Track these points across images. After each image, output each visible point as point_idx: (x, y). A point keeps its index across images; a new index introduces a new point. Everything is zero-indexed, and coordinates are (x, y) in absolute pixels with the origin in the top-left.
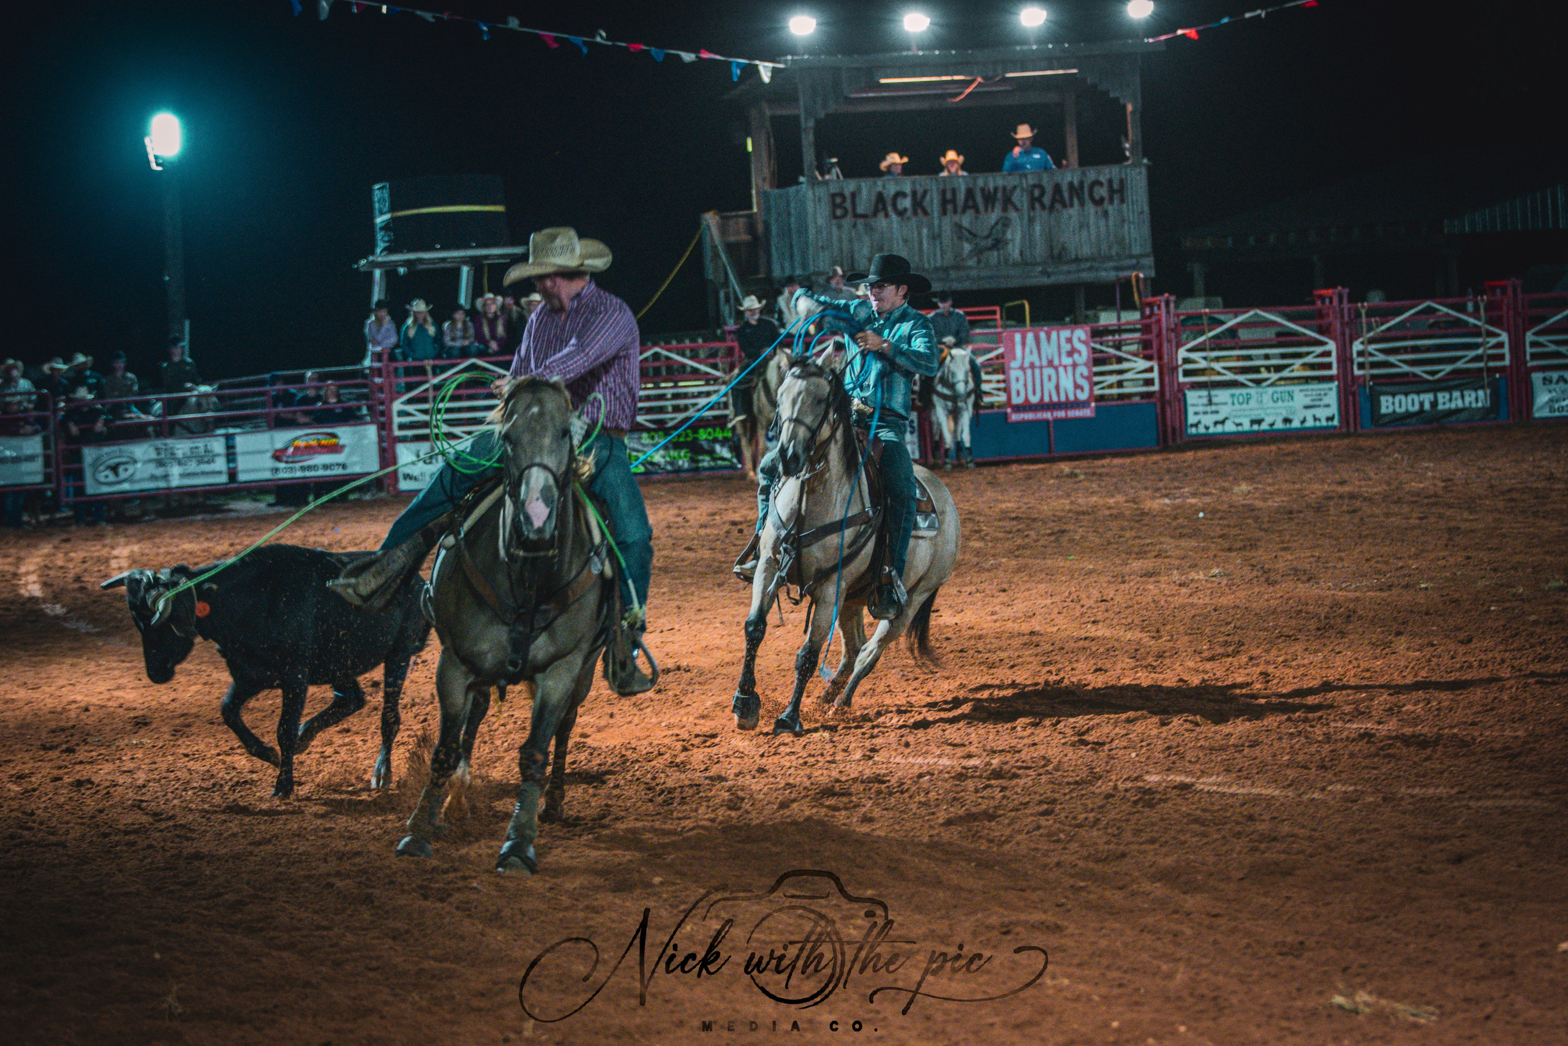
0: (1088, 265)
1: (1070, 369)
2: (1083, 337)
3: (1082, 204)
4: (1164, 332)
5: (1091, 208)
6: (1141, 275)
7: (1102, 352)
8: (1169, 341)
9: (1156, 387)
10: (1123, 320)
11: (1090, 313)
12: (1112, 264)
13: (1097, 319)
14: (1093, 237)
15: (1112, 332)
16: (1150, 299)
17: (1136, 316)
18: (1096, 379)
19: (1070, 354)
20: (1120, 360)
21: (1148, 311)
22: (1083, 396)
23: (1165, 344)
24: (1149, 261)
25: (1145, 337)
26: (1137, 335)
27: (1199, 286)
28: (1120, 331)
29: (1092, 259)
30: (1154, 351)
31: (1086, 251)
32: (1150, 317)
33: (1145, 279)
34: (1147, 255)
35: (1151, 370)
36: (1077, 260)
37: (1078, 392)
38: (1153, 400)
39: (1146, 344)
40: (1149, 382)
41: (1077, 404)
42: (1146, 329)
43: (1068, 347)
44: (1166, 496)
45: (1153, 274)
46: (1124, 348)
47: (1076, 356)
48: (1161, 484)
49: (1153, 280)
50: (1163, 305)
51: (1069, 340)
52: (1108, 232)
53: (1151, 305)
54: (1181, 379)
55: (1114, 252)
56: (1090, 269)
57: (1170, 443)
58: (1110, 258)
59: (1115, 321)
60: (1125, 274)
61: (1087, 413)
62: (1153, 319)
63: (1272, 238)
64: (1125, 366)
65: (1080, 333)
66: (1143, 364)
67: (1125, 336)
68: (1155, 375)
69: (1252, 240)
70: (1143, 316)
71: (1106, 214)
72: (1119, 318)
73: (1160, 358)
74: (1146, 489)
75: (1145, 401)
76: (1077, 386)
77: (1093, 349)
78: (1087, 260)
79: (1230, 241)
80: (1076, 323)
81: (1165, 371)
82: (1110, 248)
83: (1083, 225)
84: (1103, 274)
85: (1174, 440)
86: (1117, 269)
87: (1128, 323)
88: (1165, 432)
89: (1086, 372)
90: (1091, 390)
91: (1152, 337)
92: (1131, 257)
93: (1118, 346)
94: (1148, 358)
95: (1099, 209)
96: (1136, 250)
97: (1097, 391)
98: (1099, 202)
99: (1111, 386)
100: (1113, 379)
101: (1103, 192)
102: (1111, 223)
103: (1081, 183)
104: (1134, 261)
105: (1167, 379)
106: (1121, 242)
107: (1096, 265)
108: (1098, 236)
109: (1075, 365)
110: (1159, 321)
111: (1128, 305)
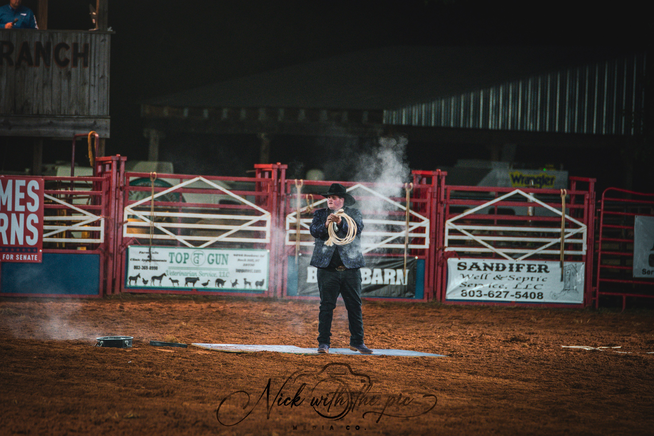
0: (48, 121)
1: (22, 216)
2: (37, 188)
3: (47, 64)
4: (113, 189)
5: (55, 69)
6: (97, 135)
7: (54, 202)
8: (117, 199)
9: (101, 240)
10: (76, 176)
11: (49, 167)
12: (72, 122)
13: (54, 172)
14: (55, 95)
15: (66, 186)
16: (103, 158)
17: (89, 172)
19: (23, 202)
20: (70, 212)
21: (100, 169)
22: (32, 242)
23: (113, 201)
24: (106, 123)
25: (95, 192)
26: (88, 190)
27: (154, 150)
28: (72, 185)
29: (53, 116)
30: (102, 206)
31: (48, 107)
32: (101, 174)
33: (100, 139)
34: (103, 117)
35: (97, 223)
36: (39, 116)
37: (28, 238)
38: (96, 251)
39: (95, 200)
40: (95, 235)
41: (26, 249)
42: (97, 186)
43: (22, 196)
45: (108, 135)
46: (75, 201)
47: (29, 204)
49: (107, 140)
50: (114, 164)
51: (24, 189)
52: (69, 92)
53: (103, 164)
54: (125, 235)
55: (74, 113)
56: (50, 124)
57: (109, 292)
58: (70, 117)
59: (70, 177)
60: (83, 132)
61: (35, 258)
62: (104, 177)
63: (225, 114)
64: (74, 217)
65: (34, 184)
66: (92, 218)
67: (77, 190)
68: (101, 228)
69: (206, 113)
70: (95, 173)
71: (69, 75)
72: (72, 174)
73: (108, 214)
75: (90, 252)
76: (27, 232)
77: (46, 199)
78: (48, 116)
79: (186, 113)
80: (33, 175)
81: (111, 225)
82: (70, 107)
83: (47, 84)
84: (62, 131)
85: (113, 291)
86: (75, 127)
87: (79, 179)
88: (105, 282)
89: (36, 221)
90: (40, 237)
91: (102, 193)
92: (89, 117)
93: (69, 200)
94: (96, 212)
95: (63, 70)
96: (94, 111)
97: (46, 239)
98: (64, 63)
99: (60, 235)
100: (63, 228)
101: (68, 54)
102: (73, 84)
103: (48, 44)
104: (92, 122)
105: (112, 233)
106: (81, 103)
107: (55, 121)
108: (60, 93)
109: (27, 213)
110: (109, 179)
111: (84, 163)
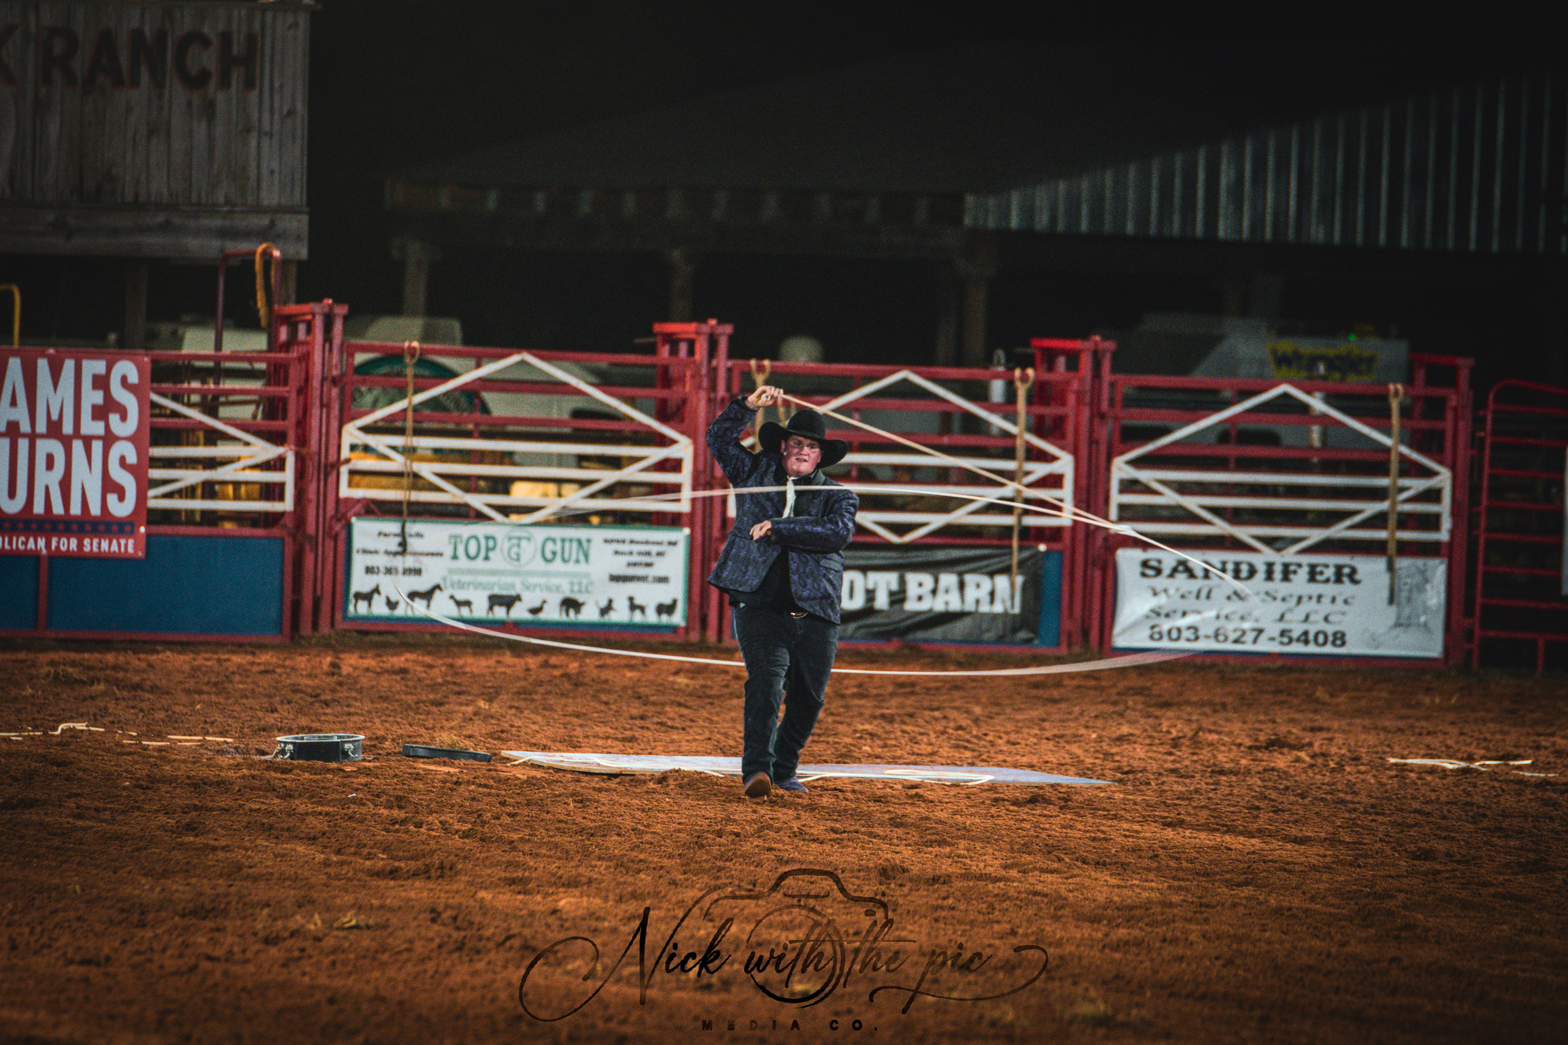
0: (161, 218)
1: (97, 447)
2: (134, 378)
3: (159, 82)
4: (316, 383)
5: (178, 94)
6: (277, 253)
7: (175, 414)
8: (325, 405)
9: (287, 505)
10: (227, 349)
11: (165, 329)
12: (217, 222)
13: (177, 341)
14: (177, 158)
15: (203, 374)
16: (292, 308)
17: (257, 342)
18: (155, 474)
19: (100, 413)
20: (213, 437)
21: (283, 334)
22: (121, 509)
23: (316, 411)
24: (299, 223)
25: (272, 390)
26: (256, 385)
27: (416, 288)
28: (218, 372)
29: (171, 207)
30: (289, 424)
31: (159, 186)
32: (287, 347)
33: (285, 262)
34: (292, 210)
35: (277, 464)
36: (137, 206)
37: (112, 498)
38: (276, 531)
39: (274, 408)
40: (272, 491)
41: (106, 525)
42: (277, 374)
43: (98, 397)
45: (304, 253)
46: (223, 411)
47: (114, 418)
49: (300, 264)
50: (319, 323)
51: (101, 382)
52: (211, 150)
53: (291, 322)
54: (345, 492)
55: (222, 200)
56: (166, 227)
57: (306, 628)
58: (212, 209)
59: (211, 352)
60: (243, 246)
61: (128, 546)
62: (294, 354)
63: (586, 202)
64: (222, 450)
65: (127, 369)
66: (265, 451)
67: (228, 384)
68: (287, 477)
69: (540, 201)
70: (273, 344)
71: (209, 109)
72: (218, 346)
73: (302, 441)
75: (261, 532)
76: (109, 486)
77: (154, 405)
78: (160, 206)
79: (492, 200)
80: (124, 347)
81: (311, 469)
82: (214, 186)
83: (157, 129)
84: (193, 243)
85: (315, 626)
86: (225, 234)
87: (235, 357)
88: (296, 605)
89: (132, 458)
90: (141, 498)
91: (289, 391)
92: (259, 210)
93: (210, 405)
94: (276, 438)
95: (196, 98)
96: (270, 197)
97: (155, 501)
98: (198, 81)
99: (187, 493)
100: (194, 476)
101: (209, 59)
102: (219, 130)
103: (161, 36)
104: (266, 221)
105: (312, 488)
106: (239, 175)
107: (176, 220)
109: (109, 439)
110: (306, 358)
111: (247, 321)
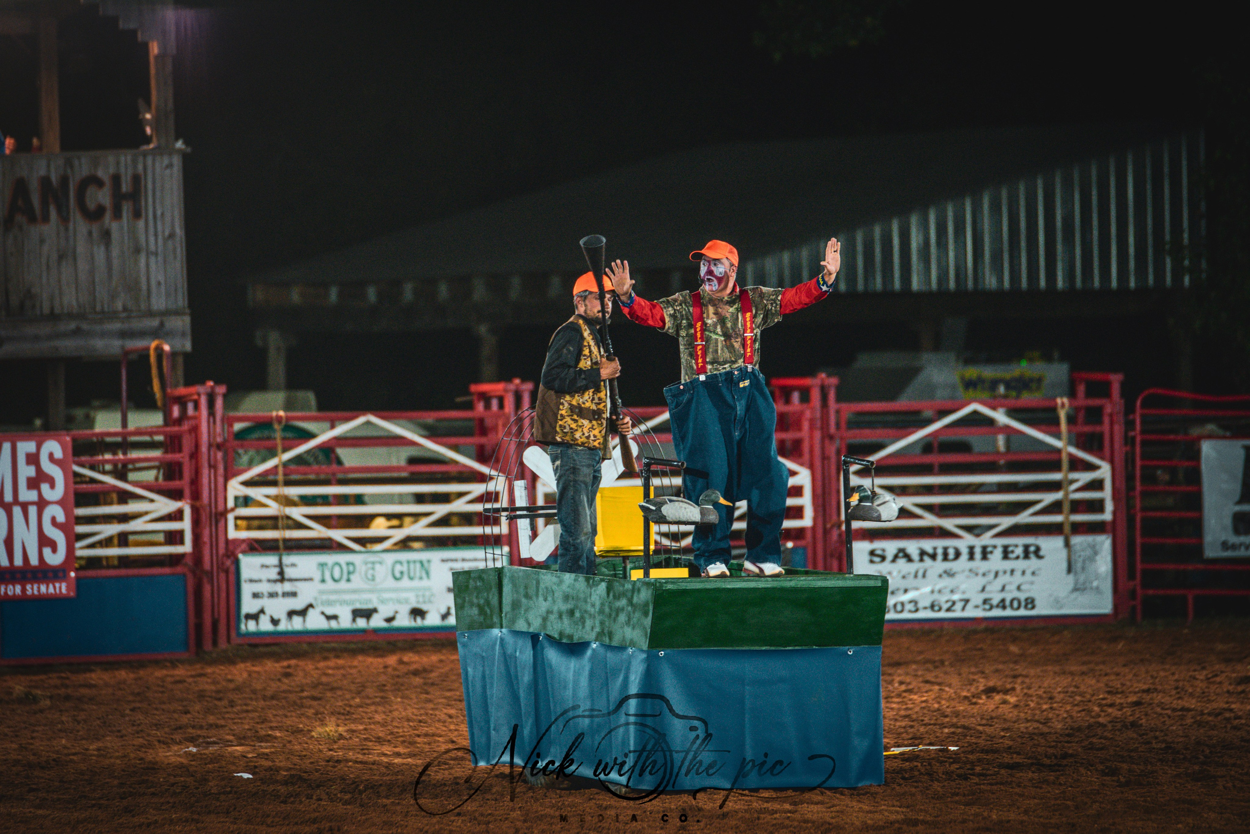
0: (73, 326)
1: (33, 511)
2: (59, 454)
3: (64, 217)
4: (204, 449)
5: (80, 226)
6: (167, 348)
7: (93, 481)
8: (212, 466)
9: (187, 547)
10: (131, 427)
11: (79, 413)
12: (117, 326)
13: (90, 422)
14: (83, 276)
15: (113, 448)
16: (182, 391)
17: (156, 419)
18: (80, 529)
19: (33, 484)
20: (125, 497)
21: (176, 412)
22: (55, 559)
23: (205, 471)
24: (183, 323)
25: (170, 456)
26: (156, 453)
27: (278, 369)
28: (126, 445)
29: (81, 316)
30: (184, 483)
31: (70, 299)
32: (179, 421)
33: (174, 354)
34: (178, 313)
35: (177, 516)
36: (53, 317)
37: (47, 551)
38: (179, 569)
39: (171, 470)
40: (175, 537)
41: (43, 573)
42: (172, 443)
43: (31, 471)
44: (192, 740)
45: (188, 347)
46: (132, 476)
47: (45, 487)
48: (185, 719)
49: (186, 355)
50: (203, 401)
51: (33, 459)
52: (110, 269)
53: (182, 401)
54: (233, 534)
55: (120, 307)
56: (77, 332)
57: (208, 645)
58: (113, 316)
59: (118, 428)
60: (139, 344)
61: (62, 588)
62: (186, 426)
63: (408, 292)
64: (132, 507)
65: (53, 447)
66: (166, 505)
67: (134, 454)
68: (186, 525)
69: (372, 294)
70: (168, 420)
71: (106, 236)
72: (124, 424)
73: (196, 496)
74: (157, 726)
75: (166, 571)
76: (44, 541)
77: (76, 475)
78: (71, 316)
79: (333, 295)
80: (50, 428)
81: (204, 518)
82: (113, 297)
83: (65, 255)
84: (99, 344)
85: (215, 643)
86: (124, 335)
87: (139, 432)
88: (199, 627)
89: (61, 518)
90: (70, 549)
91: (183, 457)
92: (151, 314)
93: (121, 474)
94: (175, 495)
95: (95, 228)
96: (159, 303)
97: (82, 551)
98: (96, 215)
99: (107, 542)
100: (111, 529)
101: (104, 197)
102: (115, 254)
103: (64, 180)
104: (156, 323)
105: (206, 533)
106: (133, 287)
107: (85, 326)
108: (92, 272)
109: (42, 504)
110: (195, 429)
111: (146, 403)
